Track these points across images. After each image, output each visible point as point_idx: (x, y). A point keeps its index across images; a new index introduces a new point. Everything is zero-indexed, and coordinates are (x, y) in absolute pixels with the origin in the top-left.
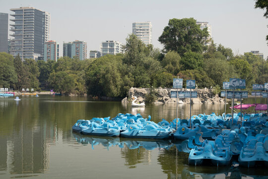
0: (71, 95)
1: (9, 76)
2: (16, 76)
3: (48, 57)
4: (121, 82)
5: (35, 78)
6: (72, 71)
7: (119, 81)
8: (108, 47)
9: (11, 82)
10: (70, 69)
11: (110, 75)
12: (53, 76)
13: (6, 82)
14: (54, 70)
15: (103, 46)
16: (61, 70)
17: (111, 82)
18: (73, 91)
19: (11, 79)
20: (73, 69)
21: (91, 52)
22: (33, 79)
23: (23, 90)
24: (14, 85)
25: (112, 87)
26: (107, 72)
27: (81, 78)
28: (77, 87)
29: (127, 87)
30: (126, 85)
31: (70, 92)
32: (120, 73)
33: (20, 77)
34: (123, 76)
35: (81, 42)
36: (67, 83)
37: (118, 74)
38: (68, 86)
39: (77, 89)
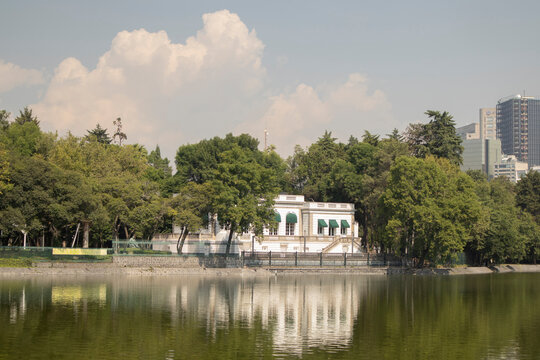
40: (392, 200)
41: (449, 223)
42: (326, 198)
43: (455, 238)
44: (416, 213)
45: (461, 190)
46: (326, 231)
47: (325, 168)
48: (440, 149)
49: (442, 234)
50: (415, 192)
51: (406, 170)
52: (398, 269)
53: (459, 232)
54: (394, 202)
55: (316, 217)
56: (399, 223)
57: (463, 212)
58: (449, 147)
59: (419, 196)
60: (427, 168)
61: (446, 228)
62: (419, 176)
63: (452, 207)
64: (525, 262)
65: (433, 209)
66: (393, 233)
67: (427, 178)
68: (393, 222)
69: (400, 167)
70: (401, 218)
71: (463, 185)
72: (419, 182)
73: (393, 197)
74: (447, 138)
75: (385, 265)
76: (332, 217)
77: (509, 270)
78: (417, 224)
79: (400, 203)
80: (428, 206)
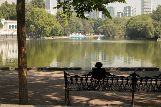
0: (116, 37)
1: (79, 27)
2: (82, 26)
3: (93, 16)
4: (154, 30)
5: (92, 27)
6: (114, 24)
7: (153, 30)
8: (128, 10)
9: (80, 30)
10: (113, 23)
11: (148, 27)
12: (104, 26)
13: (78, 30)
14: (104, 23)
15: (125, 9)
16: (108, 23)
17: (149, 30)
18: (116, 35)
19: (80, 29)
20: (114, 22)
21: (118, 12)
22: (91, 28)
23: (87, 34)
24: (82, 31)
25: (150, 33)
26: (147, 25)
27: (121, 28)
28: (118, 32)
29: (158, 33)
30: (157, 32)
31: (115, 35)
32: (153, 25)
33: (84, 27)
34: (155, 27)
35: (112, 7)
36: (114, 30)
37: (153, 26)
38: (114, 32)
39: (119, 34)
40: (31, 20)
41: (47, 26)
42: (9, 19)
43: (48, 30)
44: (38, 23)
45: (49, 17)
46: (11, 28)
47: (7, 11)
48: (40, 6)
49: (45, 29)
50: (37, 18)
51: (35, 12)
52: (33, 38)
53: (49, 28)
54: (32, 20)
55: (9, 25)
56: (34, 26)
57: (50, 23)
58: (42, 5)
59: (39, 19)
60: (40, 11)
61: (46, 27)
62: (39, 13)
63: (48, 22)
64: (59, 36)
65: (43, 22)
66: (32, 29)
67: (41, 14)
68: (32, 26)
69: (34, 11)
70: (34, 24)
71: (49, 16)
72: (39, 15)
73: (32, 19)
74: (41, 3)
75: (29, 37)
76: (13, 24)
77: (52, 38)
78: (39, 26)
79: (34, 21)
80: (41, 21)
